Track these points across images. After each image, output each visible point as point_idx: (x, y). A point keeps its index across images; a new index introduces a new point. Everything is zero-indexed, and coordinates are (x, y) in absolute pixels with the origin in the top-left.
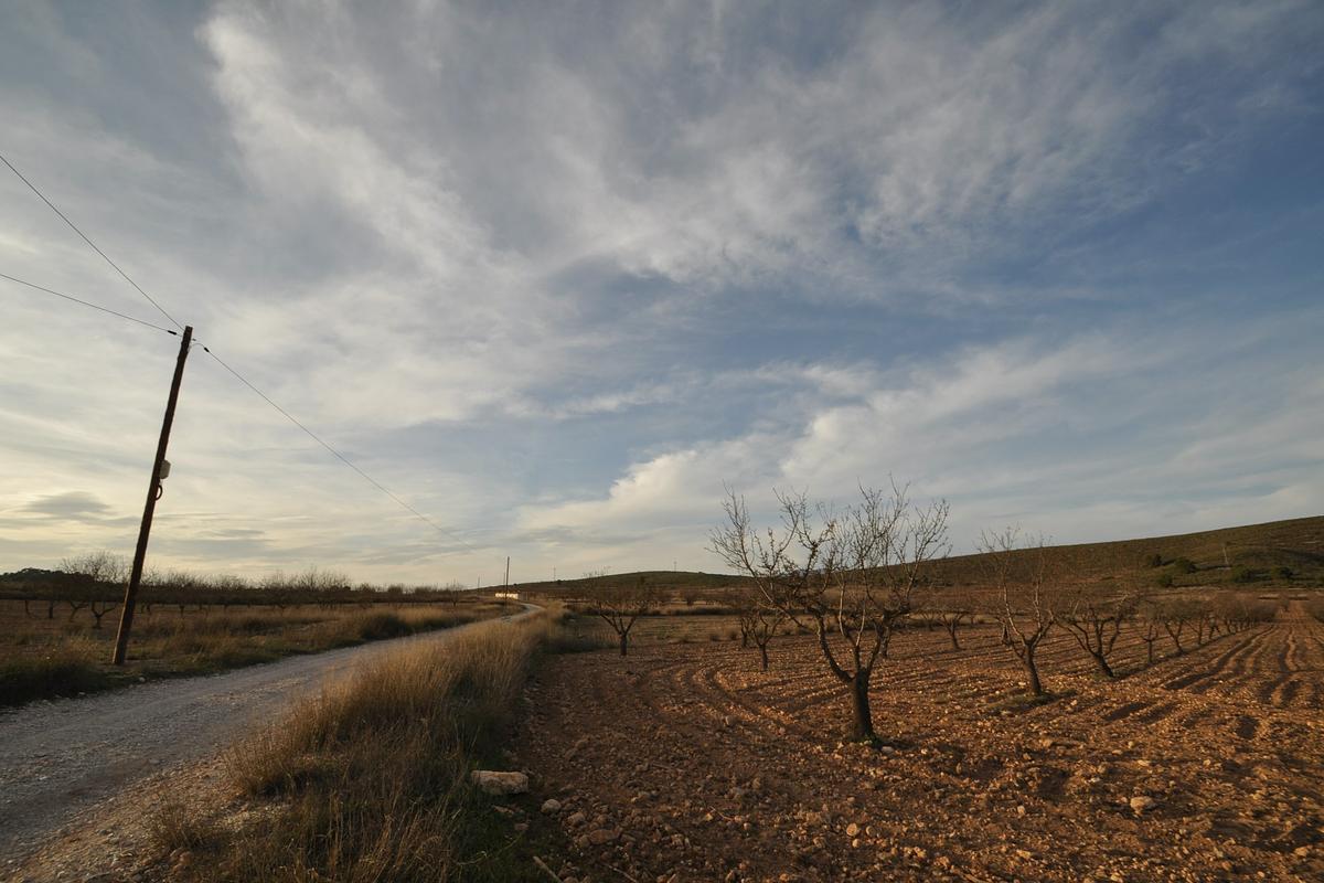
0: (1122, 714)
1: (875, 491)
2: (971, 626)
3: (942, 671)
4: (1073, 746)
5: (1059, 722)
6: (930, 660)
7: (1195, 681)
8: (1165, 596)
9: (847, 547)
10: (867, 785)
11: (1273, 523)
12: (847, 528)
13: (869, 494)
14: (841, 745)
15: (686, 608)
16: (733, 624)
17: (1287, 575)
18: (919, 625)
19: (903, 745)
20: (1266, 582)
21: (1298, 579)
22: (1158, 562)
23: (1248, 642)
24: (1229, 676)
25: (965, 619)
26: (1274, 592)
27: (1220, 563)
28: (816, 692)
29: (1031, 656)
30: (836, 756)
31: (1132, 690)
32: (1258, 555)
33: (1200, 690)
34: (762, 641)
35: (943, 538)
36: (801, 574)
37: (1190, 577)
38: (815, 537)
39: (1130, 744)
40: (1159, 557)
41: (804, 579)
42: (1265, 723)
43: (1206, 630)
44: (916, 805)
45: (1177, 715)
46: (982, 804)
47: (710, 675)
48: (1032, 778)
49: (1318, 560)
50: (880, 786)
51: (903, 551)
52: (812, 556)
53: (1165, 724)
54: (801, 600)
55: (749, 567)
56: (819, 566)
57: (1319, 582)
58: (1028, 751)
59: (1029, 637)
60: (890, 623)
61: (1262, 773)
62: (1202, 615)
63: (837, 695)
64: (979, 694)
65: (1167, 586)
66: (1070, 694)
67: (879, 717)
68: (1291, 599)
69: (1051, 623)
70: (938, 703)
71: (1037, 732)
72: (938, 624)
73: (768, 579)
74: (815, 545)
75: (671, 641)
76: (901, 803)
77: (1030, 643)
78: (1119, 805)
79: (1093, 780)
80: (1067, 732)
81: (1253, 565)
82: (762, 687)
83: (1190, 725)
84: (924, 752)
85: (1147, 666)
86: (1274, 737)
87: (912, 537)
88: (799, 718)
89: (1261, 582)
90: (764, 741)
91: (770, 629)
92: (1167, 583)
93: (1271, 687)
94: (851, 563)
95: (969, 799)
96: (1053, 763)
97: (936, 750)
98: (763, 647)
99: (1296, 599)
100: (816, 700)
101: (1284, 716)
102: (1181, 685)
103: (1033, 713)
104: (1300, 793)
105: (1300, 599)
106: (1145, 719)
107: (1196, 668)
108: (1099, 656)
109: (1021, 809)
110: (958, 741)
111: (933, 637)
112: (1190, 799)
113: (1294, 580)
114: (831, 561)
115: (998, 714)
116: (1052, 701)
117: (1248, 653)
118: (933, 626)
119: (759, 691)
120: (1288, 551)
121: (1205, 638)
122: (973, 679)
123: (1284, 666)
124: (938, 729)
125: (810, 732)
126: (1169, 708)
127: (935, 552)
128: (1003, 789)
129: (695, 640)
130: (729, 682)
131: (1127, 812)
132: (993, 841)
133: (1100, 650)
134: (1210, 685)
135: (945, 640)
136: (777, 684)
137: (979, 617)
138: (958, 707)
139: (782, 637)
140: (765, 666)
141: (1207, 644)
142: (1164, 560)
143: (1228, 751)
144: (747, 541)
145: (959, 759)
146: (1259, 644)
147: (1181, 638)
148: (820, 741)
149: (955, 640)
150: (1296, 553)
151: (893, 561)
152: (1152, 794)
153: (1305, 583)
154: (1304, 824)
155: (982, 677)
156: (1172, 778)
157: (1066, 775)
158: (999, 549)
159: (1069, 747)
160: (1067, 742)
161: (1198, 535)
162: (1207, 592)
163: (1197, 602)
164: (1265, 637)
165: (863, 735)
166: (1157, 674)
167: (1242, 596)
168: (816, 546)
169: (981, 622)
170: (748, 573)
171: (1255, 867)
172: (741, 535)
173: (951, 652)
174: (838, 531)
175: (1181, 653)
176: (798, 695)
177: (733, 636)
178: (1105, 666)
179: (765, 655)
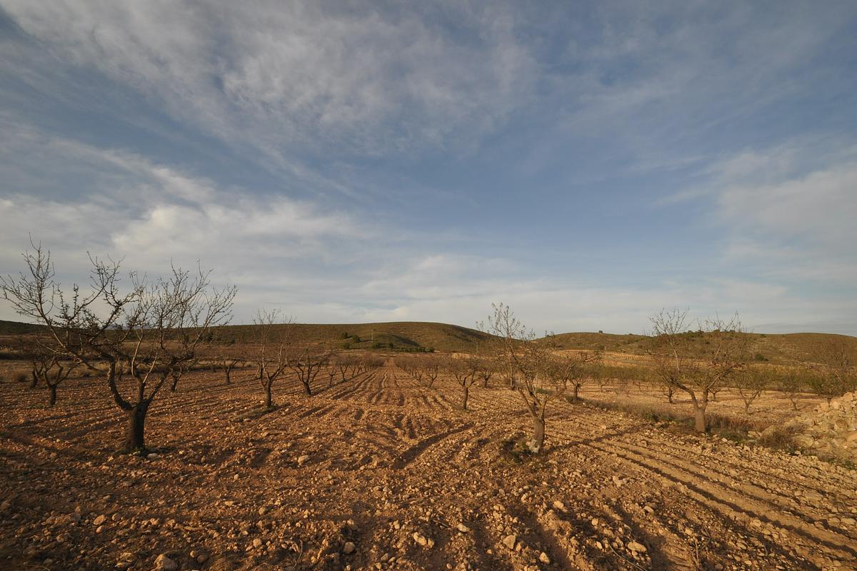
0: (309, 413)
1: (184, 271)
2: (242, 369)
3: (213, 398)
4: (278, 434)
5: (275, 422)
6: (207, 391)
7: (344, 395)
8: (345, 353)
9: (152, 309)
10: (125, 484)
12: (155, 296)
13: (178, 272)
14: (111, 458)
16: (25, 368)
17: (392, 346)
18: (205, 369)
19: (165, 450)
20: (384, 349)
21: (395, 348)
22: (346, 336)
23: (371, 375)
24: (359, 391)
25: (239, 364)
26: (386, 353)
27: (369, 339)
28: (99, 420)
29: (270, 386)
30: (104, 467)
31: (317, 401)
32: (382, 336)
33: (347, 399)
34: (53, 383)
35: (228, 311)
36: (100, 326)
37: (356, 345)
38: (119, 297)
39: (308, 429)
40: (346, 334)
41: (103, 331)
42: (366, 412)
43: (357, 370)
44: (163, 490)
45: (334, 411)
46: (212, 479)
48: (249, 456)
49: (403, 340)
50: (138, 482)
51: (198, 316)
52: (115, 313)
53: (327, 417)
54: (96, 348)
55: (43, 316)
56: (122, 320)
57: (401, 350)
58: (252, 441)
59: (271, 375)
60: (174, 366)
61: (358, 435)
62: (357, 363)
63: (121, 421)
64: (233, 410)
65: (348, 348)
66: (286, 406)
67: (153, 433)
69: (285, 366)
70: (203, 419)
71: (261, 429)
72: (220, 368)
73: (65, 329)
74: (119, 304)
76: (151, 491)
77: (270, 378)
78: (291, 463)
79: (283, 451)
80: (278, 427)
81: (381, 340)
82: (42, 421)
83: (337, 416)
84: (181, 453)
85: (328, 388)
86: (368, 418)
87: (207, 307)
88: (76, 443)
89: (382, 349)
90: (28, 467)
91: (65, 372)
92: (347, 347)
93: (373, 395)
94: (153, 321)
95: (204, 478)
96: (264, 446)
97: (191, 450)
98: (53, 387)
99: (392, 357)
100: (98, 427)
101: (374, 408)
102: (339, 397)
103: (263, 418)
104: (369, 441)
105: (394, 357)
106: (318, 415)
107: (348, 388)
108: (306, 384)
109: (236, 477)
110: (209, 442)
111: (214, 376)
112: (326, 453)
113: (393, 348)
114: (135, 319)
115: (241, 421)
116: (276, 410)
117: (369, 380)
118: (216, 369)
119: (38, 425)
120: (394, 336)
121: (355, 374)
122: (233, 401)
123: (381, 386)
124: (197, 436)
125: (84, 452)
126: (331, 408)
127: (220, 320)
128: (229, 467)
131: (295, 465)
132: (212, 499)
133: (308, 381)
134: (351, 396)
135: (222, 378)
136: (62, 417)
137: (248, 363)
138: (216, 420)
139: (78, 378)
140: (53, 403)
141: (356, 376)
142: (348, 336)
143: (348, 427)
144: (47, 294)
145: (205, 453)
146: (375, 376)
147: (346, 374)
148: (91, 458)
149: (228, 378)
150: (397, 337)
151: (187, 324)
152: (309, 453)
153: (396, 350)
154: (367, 455)
155: (238, 400)
156: (321, 444)
157: (269, 451)
158: (266, 322)
159: (276, 435)
160: (276, 432)
161: (364, 325)
162: (361, 352)
163: (356, 357)
164: (378, 373)
165: (134, 448)
166: (331, 392)
167: (374, 355)
168: (121, 305)
169: (250, 366)
170: (42, 322)
171: (343, 479)
172: (40, 288)
173: (224, 385)
174: (146, 297)
175: (345, 381)
176: (82, 425)
177: (22, 379)
178: (308, 389)
179: (54, 394)
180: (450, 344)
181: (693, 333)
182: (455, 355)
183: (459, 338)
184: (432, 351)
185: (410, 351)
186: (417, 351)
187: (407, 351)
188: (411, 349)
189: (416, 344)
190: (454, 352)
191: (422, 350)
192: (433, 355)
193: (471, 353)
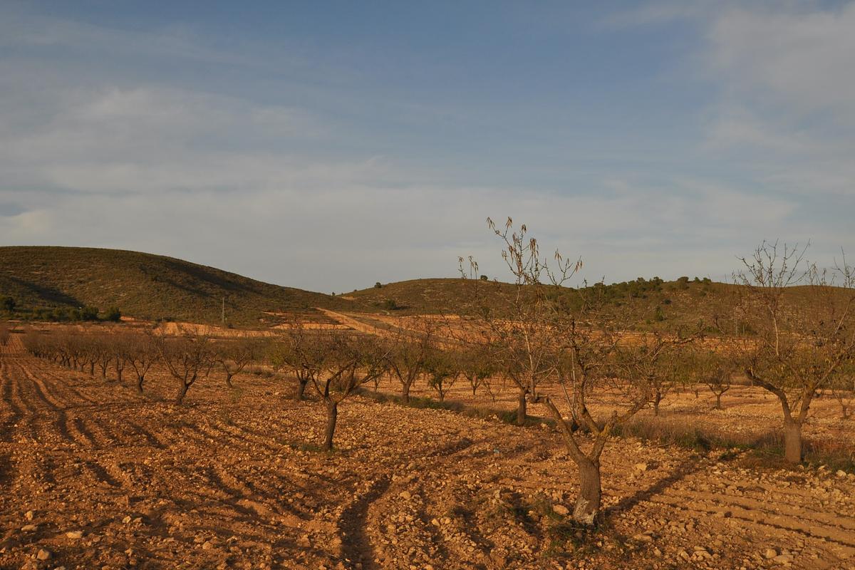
11: (9, 248)
17: (10, 305)
21: (20, 311)
49: (38, 292)
57: (35, 315)
68: (11, 331)
99: (13, 332)
105: (17, 332)
113: (15, 311)
120: (16, 280)
150: (22, 283)
153: (24, 315)
180: (158, 302)
181: (646, 283)
182: (171, 328)
183: (181, 287)
184: (115, 317)
185: (61, 318)
186: (77, 318)
187: (51, 318)
188: (61, 314)
189: (72, 301)
190: (169, 320)
191: (91, 317)
192: (117, 327)
193: (210, 323)
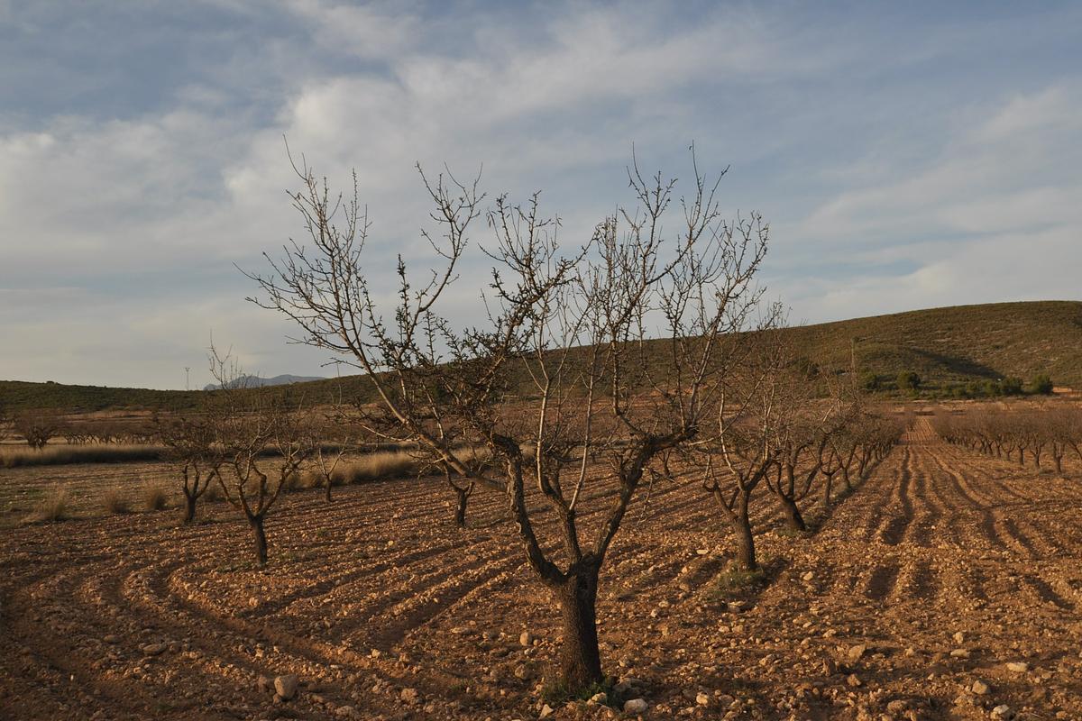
11: (908, 313)
15: (31, 452)
17: (914, 382)
20: (892, 393)
21: (926, 389)
26: (900, 405)
27: (844, 365)
32: (885, 356)
47: (159, 585)
49: (946, 363)
57: (945, 392)
66: (781, 563)
68: (918, 414)
75: (27, 519)
81: (881, 369)
89: (887, 392)
99: (922, 414)
103: (770, 600)
105: (925, 414)
108: (789, 500)
113: (920, 389)
120: (919, 352)
129: (79, 514)
130: (215, 596)
133: (791, 491)
136: (311, 591)
150: (926, 354)
153: (931, 393)
164: (917, 465)
175: (851, 489)
177: (159, 503)
178: (797, 514)
179: (261, 535)
184: (1046, 389)
185: (977, 394)
186: (998, 393)
187: (964, 395)
188: (975, 389)
189: (987, 372)
191: (1014, 390)
192: (1049, 401)
